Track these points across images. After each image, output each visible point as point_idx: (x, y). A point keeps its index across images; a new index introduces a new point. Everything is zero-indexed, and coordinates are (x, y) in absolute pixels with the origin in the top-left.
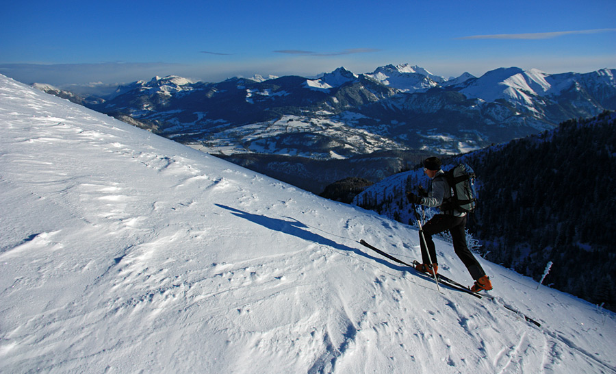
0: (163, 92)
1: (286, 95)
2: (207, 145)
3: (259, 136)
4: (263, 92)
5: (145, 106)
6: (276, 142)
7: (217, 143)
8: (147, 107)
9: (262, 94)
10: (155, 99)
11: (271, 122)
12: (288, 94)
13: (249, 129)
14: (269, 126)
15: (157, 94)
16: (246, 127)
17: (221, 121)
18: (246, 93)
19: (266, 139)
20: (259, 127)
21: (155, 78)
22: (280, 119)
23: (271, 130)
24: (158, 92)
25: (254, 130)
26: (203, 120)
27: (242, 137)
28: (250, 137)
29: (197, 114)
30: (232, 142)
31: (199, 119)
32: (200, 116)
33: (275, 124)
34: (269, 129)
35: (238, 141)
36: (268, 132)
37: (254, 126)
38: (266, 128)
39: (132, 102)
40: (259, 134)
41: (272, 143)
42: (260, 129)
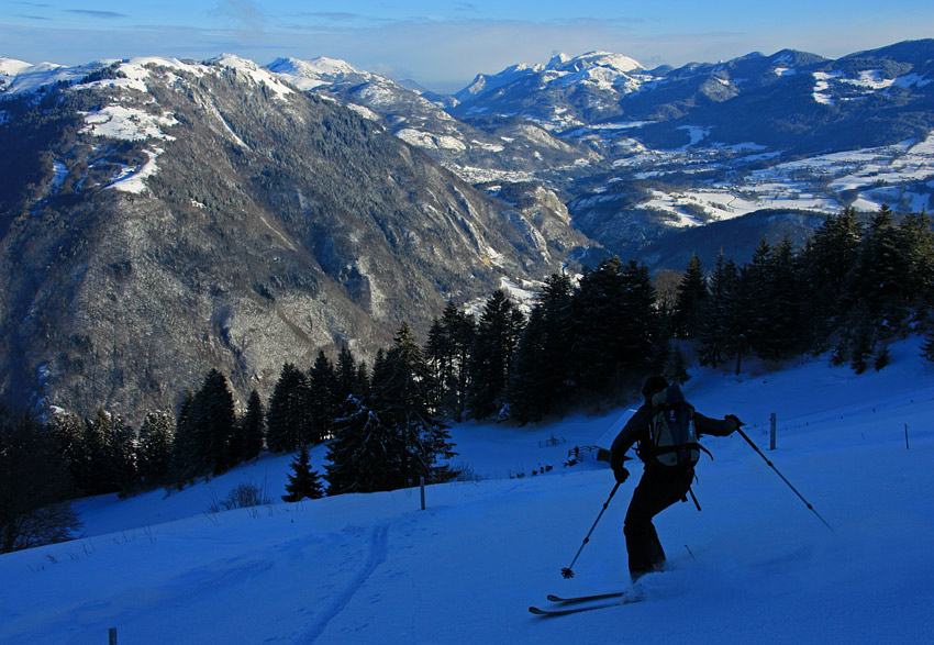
0: (597, 81)
1: (921, 84)
2: (744, 196)
3: (875, 179)
4: (857, 77)
5: (558, 111)
6: (927, 196)
7: (766, 193)
8: (562, 115)
9: (855, 82)
10: (579, 97)
11: (899, 147)
12: (928, 81)
13: (844, 163)
14: (896, 155)
15: (583, 86)
16: (834, 157)
17: (751, 146)
18: (813, 82)
19: (901, 185)
20: (871, 157)
21: (559, 57)
22: (923, 140)
23: (904, 166)
24: (586, 82)
25: (859, 165)
26: (704, 143)
27: (829, 179)
28: (849, 182)
29: (687, 130)
30: (806, 191)
31: (694, 141)
32: (697, 134)
33: (912, 151)
34: (898, 163)
35: (822, 190)
36: (897, 170)
37: (854, 156)
38: (890, 162)
39: (528, 102)
40: (874, 174)
41: (916, 196)
42: (874, 161)
